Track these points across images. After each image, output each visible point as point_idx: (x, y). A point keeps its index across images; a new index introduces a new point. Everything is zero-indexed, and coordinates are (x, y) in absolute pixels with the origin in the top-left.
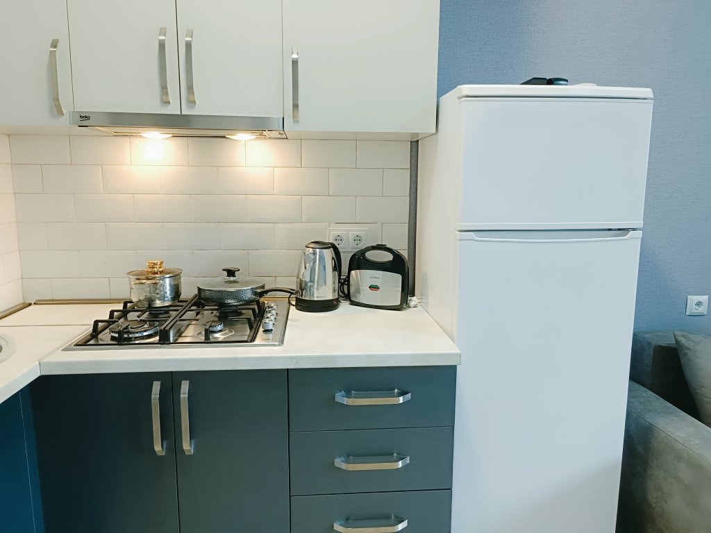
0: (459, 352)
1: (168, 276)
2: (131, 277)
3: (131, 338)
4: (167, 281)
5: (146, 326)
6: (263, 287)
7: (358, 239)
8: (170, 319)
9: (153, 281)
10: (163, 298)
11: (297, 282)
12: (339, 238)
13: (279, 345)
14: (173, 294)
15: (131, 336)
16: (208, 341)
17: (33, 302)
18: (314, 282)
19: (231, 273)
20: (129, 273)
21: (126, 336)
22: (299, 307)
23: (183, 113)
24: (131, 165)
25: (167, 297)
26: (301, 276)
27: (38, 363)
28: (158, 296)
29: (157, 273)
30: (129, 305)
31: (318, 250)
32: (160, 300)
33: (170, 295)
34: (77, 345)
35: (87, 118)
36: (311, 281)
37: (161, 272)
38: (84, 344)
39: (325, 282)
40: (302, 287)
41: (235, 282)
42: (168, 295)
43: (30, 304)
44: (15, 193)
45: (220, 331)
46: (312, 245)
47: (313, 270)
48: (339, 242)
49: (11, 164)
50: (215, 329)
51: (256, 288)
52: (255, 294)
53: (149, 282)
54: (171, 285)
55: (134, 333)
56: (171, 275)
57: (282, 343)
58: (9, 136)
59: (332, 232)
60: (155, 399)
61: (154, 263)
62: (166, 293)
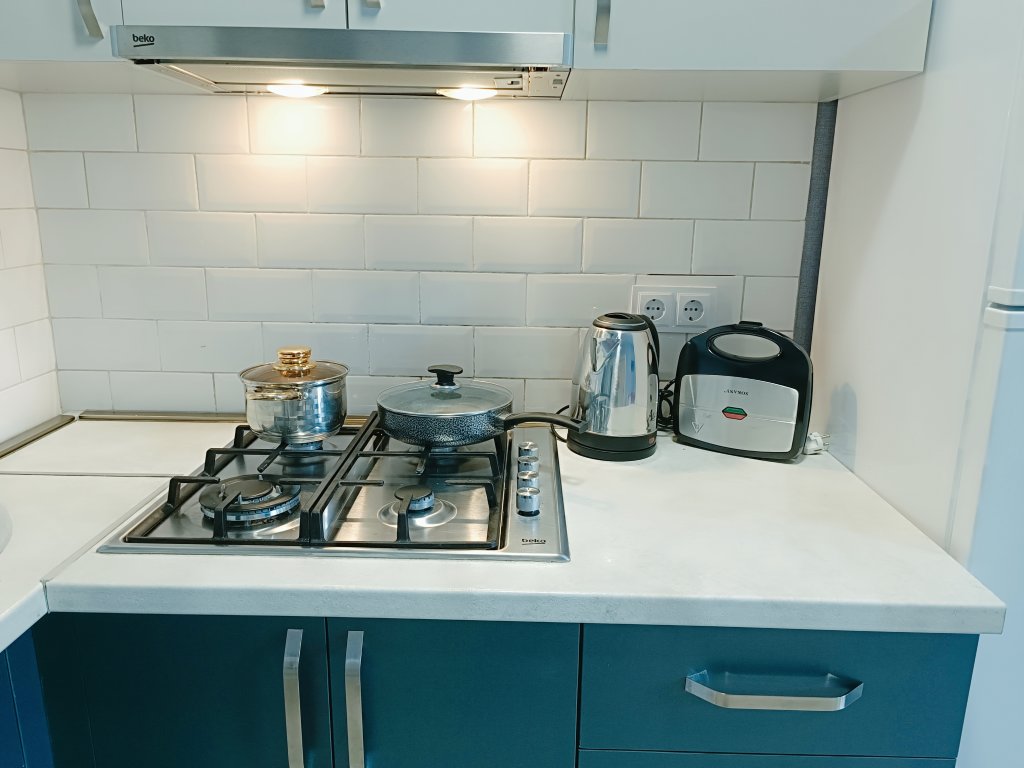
0: (999, 603)
1: (320, 382)
2: (248, 382)
3: (243, 522)
4: (320, 390)
5: (274, 494)
6: (509, 409)
7: (694, 306)
8: (324, 481)
9: (291, 394)
10: (310, 426)
11: (574, 392)
12: (655, 305)
13: (559, 559)
14: (331, 417)
15: (243, 518)
16: (404, 542)
17: (77, 416)
18: (609, 397)
19: (445, 377)
20: (243, 374)
21: (231, 518)
22: (576, 447)
23: (351, 28)
24: (251, 153)
25: (318, 424)
26: (583, 382)
27: (41, 585)
28: (302, 422)
29: (299, 375)
30: (246, 432)
31: (620, 333)
32: (304, 428)
33: (325, 419)
34: (129, 540)
35: (148, 40)
36: (602, 394)
37: (307, 373)
38: (142, 537)
39: (633, 397)
40: (584, 405)
41: (454, 396)
42: (320, 420)
43: (73, 419)
44: (37, 209)
45: (428, 510)
46: (607, 322)
47: (608, 370)
48: (654, 313)
49: (29, 151)
50: (416, 507)
51: (499, 411)
52: (495, 422)
53: (283, 396)
54: (325, 401)
55: (249, 512)
56: (327, 380)
57: (566, 552)
58: (21, 94)
59: (640, 294)
60: (291, 664)
61: (293, 355)
62: (317, 416)
